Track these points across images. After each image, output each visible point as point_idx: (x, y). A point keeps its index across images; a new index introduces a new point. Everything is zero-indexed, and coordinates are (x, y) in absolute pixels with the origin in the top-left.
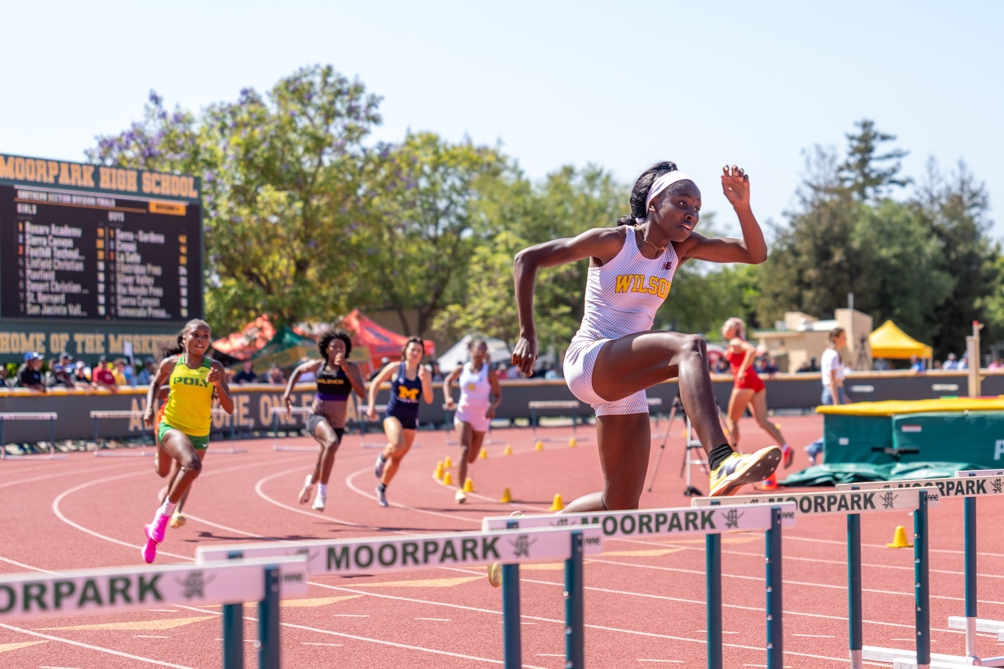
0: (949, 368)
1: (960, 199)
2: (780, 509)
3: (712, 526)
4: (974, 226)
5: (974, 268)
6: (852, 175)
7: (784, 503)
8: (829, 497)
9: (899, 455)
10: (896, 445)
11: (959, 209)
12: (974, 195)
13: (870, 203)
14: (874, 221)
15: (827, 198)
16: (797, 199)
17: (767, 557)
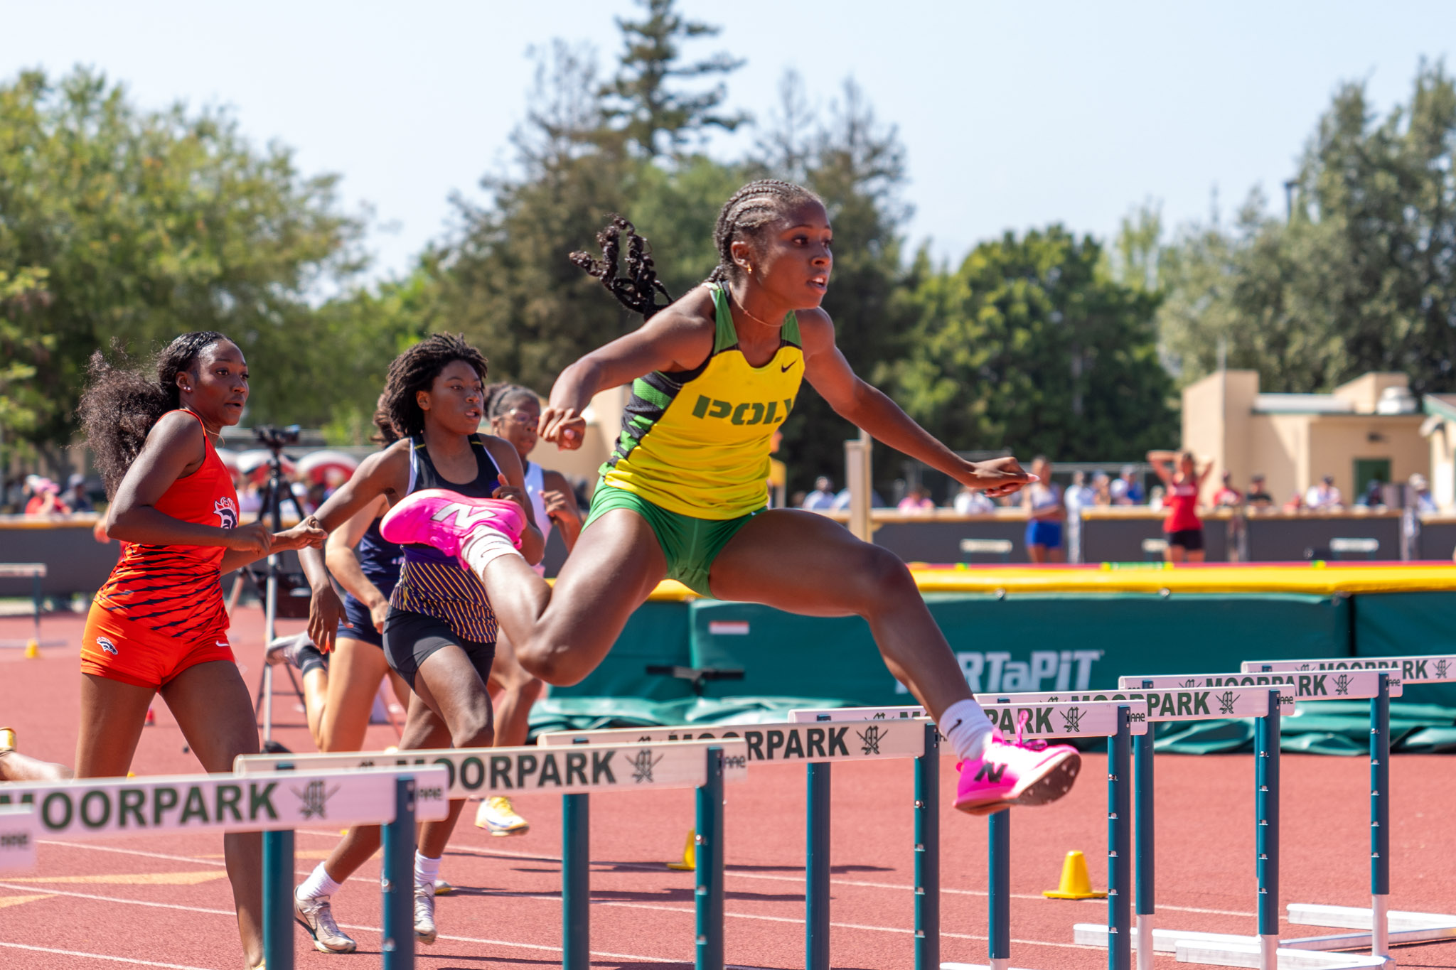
0: (817, 506)
1: (847, 158)
2: (413, 781)
3: (272, 814)
4: (875, 216)
5: (872, 301)
6: (627, 105)
7: (428, 768)
8: (521, 759)
9: (703, 682)
10: (697, 662)
11: (845, 179)
12: (876, 152)
13: (662, 163)
14: (670, 202)
15: (577, 152)
16: (512, 151)
17: (387, 877)
